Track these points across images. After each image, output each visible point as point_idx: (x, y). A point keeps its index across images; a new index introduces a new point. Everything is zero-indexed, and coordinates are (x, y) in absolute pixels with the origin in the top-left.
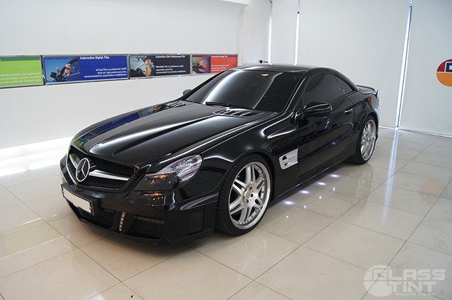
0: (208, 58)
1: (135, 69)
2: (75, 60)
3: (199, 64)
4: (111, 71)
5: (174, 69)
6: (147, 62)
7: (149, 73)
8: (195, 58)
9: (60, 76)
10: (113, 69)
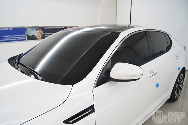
4: (14, 37)
6: (38, 31)
10: (15, 36)
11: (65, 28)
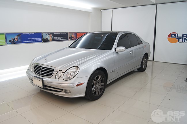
0: (76, 34)
1: (45, 38)
2: (19, 35)
3: (72, 36)
5: (62, 38)
6: (50, 35)
7: (51, 40)
8: (70, 34)
9: (13, 41)
10: (36, 38)
11: (67, 33)
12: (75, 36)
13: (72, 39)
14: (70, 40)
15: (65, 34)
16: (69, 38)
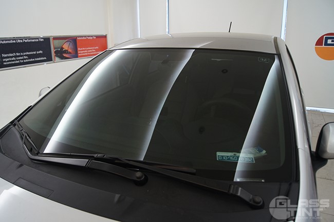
0: (74, 40)
3: (62, 48)
5: (30, 57)
8: (56, 42)
11: (47, 40)
12: (71, 46)
13: (64, 55)
14: (57, 59)
15: (39, 42)
16: (53, 54)
